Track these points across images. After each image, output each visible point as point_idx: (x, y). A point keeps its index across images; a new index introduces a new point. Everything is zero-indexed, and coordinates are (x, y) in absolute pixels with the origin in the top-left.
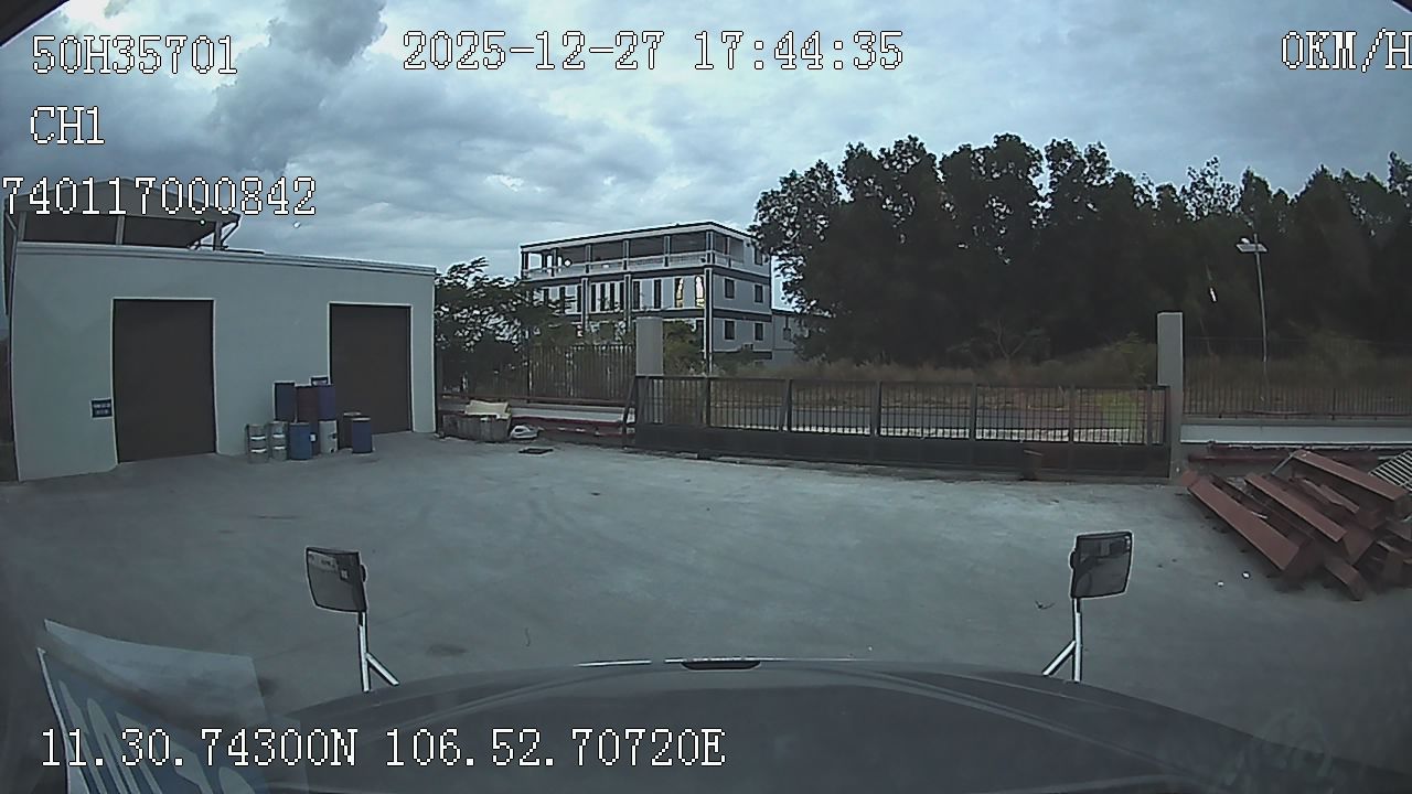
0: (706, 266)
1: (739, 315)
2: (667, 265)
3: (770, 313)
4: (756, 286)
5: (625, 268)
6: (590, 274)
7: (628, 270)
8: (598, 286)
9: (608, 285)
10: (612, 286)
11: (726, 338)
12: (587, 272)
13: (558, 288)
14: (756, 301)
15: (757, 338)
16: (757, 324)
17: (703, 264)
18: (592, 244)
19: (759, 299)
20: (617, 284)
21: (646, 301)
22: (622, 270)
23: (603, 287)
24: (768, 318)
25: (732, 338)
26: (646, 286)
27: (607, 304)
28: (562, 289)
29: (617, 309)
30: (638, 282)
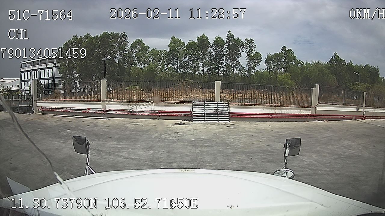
0: (54, 66)
2: (47, 66)
6: (33, 69)
7: (40, 68)
9: (36, 71)
10: (37, 72)
11: (59, 84)
17: (53, 66)
18: (34, 61)
20: (37, 71)
21: (43, 77)
22: (38, 68)
23: (35, 72)
25: (61, 85)
26: (43, 71)
27: (35, 77)
28: (28, 73)
29: (37, 78)
30: (41, 71)
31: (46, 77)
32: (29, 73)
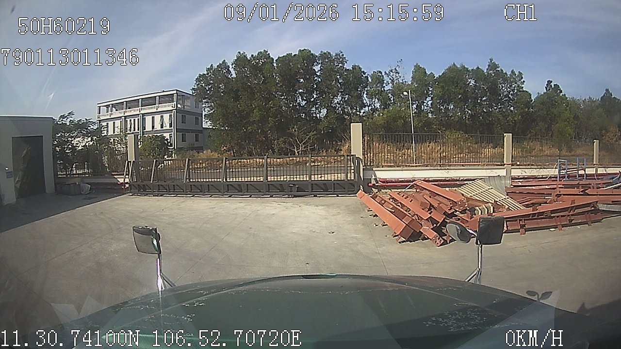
0: (173, 110)
1: (188, 131)
2: (157, 109)
3: (202, 129)
4: (196, 118)
5: (140, 112)
6: (126, 115)
7: (143, 112)
8: (128, 120)
9: (132, 119)
10: (134, 120)
11: (182, 141)
12: (124, 114)
13: (112, 122)
14: (196, 124)
15: (196, 141)
16: (196, 135)
18: (126, 101)
19: (197, 123)
20: (136, 119)
21: (148, 128)
22: (138, 113)
23: (130, 120)
24: (201, 132)
25: (185, 141)
26: (148, 119)
27: (132, 129)
28: (114, 123)
29: (136, 131)
30: (145, 118)
31: (158, 127)
32: (118, 123)
